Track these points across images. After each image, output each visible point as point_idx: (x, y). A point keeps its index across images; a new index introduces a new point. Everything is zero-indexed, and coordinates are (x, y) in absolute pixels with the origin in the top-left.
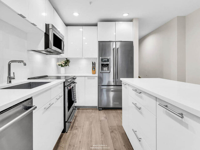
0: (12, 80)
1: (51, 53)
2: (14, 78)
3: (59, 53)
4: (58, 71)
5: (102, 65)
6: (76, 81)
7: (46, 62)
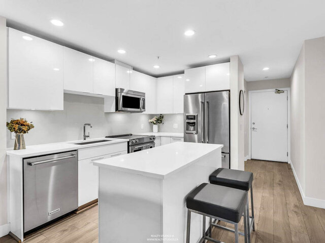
0: (86, 138)
2: (88, 136)
5: (188, 123)
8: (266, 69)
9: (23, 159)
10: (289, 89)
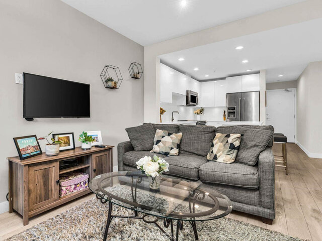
1: (189, 106)
3: (194, 105)
4: (195, 117)
5: (229, 112)
7: (186, 111)
8: (281, 76)
10: (295, 89)
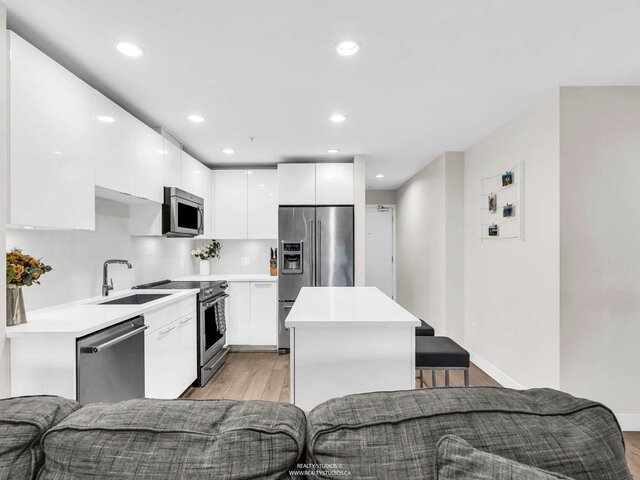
0: (110, 291)
2: (112, 288)
6: (226, 291)
8: (380, 176)
9: (78, 339)
10: (394, 206)
